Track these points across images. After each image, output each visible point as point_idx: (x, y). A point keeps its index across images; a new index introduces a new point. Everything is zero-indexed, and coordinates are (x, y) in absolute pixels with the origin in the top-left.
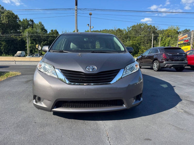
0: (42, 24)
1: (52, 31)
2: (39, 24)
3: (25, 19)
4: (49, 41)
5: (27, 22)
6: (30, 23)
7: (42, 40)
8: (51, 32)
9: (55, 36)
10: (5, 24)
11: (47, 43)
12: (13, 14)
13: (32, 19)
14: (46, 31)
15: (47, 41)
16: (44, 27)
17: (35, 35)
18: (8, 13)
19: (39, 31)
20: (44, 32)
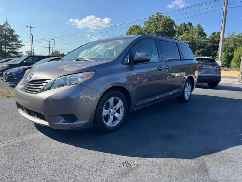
0: (201, 26)
1: (214, 34)
2: (197, 26)
3: (182, 24)
4: (206, 48)
5: (184, 26)
6: (188, 27)
7: (197, 48)
8: (212, 35)
9: (216, 41)
10: (161, 32)
11: (203, 50)
12: (170, 20)
13: (190, 23)
14: (205, 35)
15: (204, 47)
16: (203, 30)
17: (189, 42)
18: (165, 19)
19: (196, 36)
20: (202, 36)
